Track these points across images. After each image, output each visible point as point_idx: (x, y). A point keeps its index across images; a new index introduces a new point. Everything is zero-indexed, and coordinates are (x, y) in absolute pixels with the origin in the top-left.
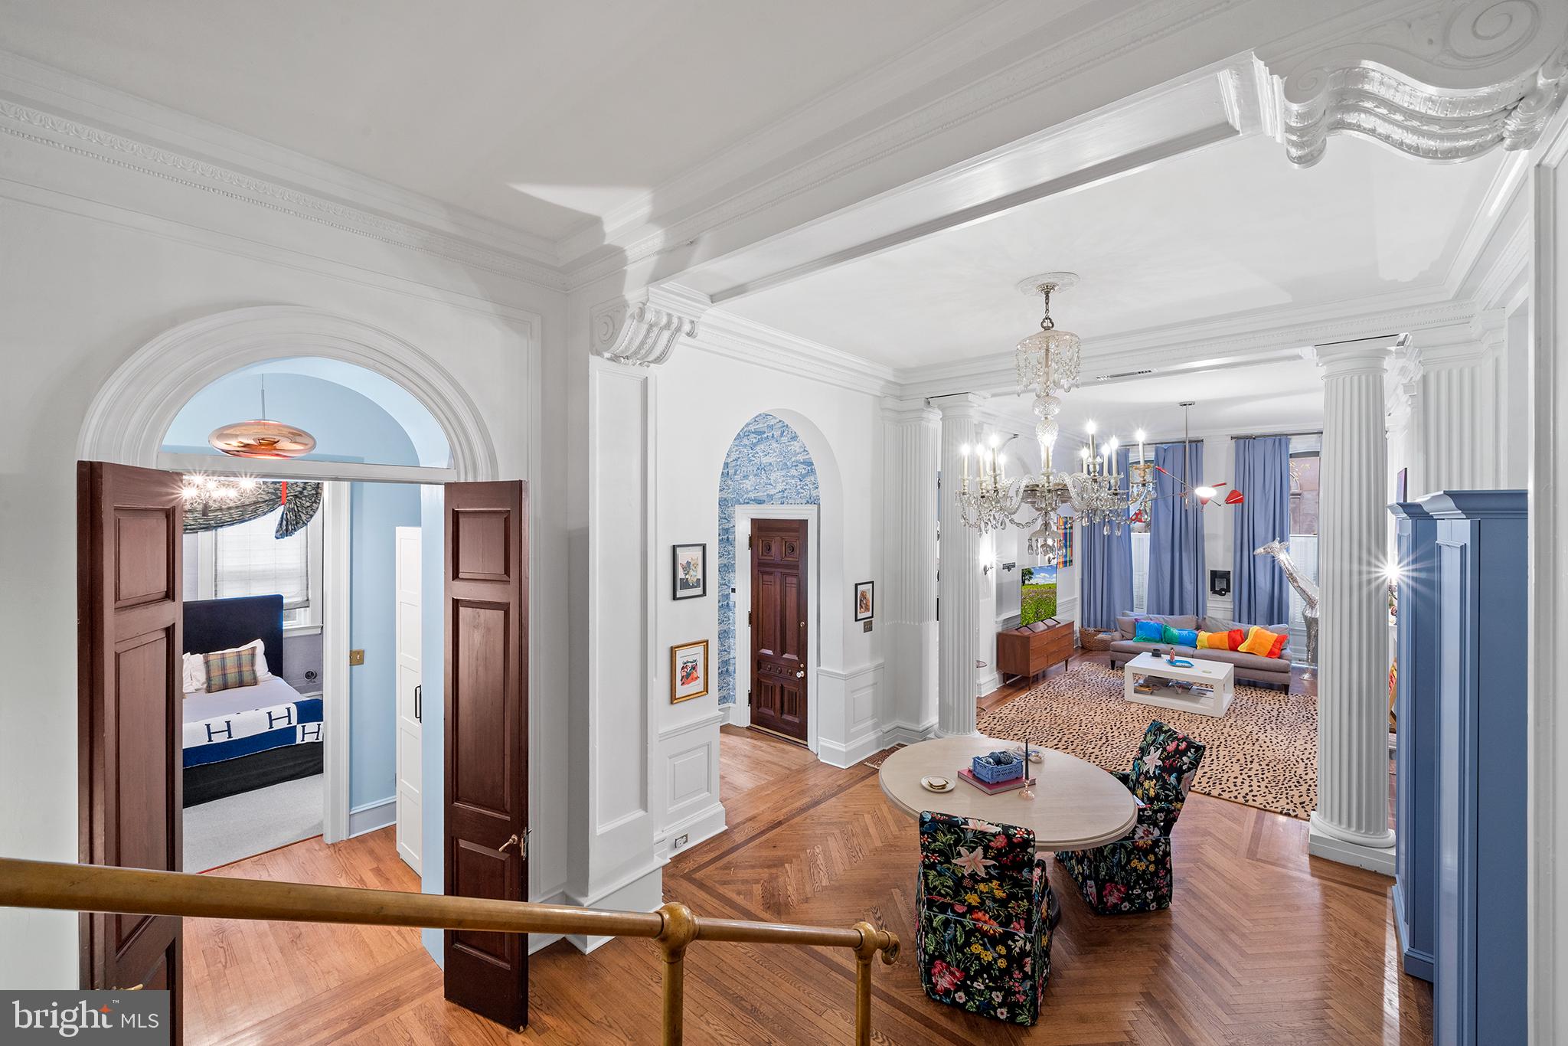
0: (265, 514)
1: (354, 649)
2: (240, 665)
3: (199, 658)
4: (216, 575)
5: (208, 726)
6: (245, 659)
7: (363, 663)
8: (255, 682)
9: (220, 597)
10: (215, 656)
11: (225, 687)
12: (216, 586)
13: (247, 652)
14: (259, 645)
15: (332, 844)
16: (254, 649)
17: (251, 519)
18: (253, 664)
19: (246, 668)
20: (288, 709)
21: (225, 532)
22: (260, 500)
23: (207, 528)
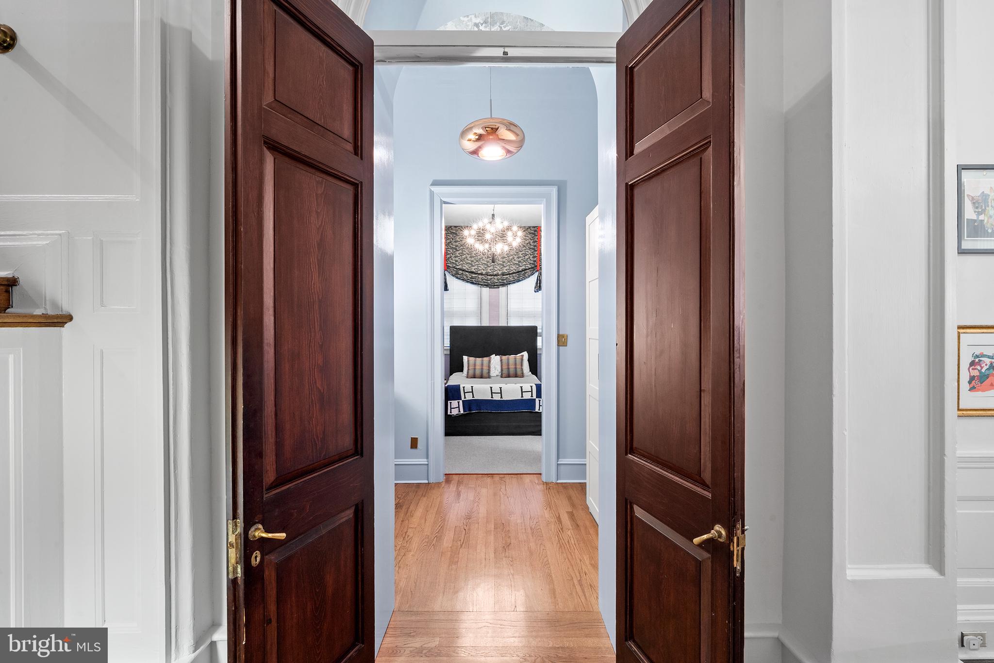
0: (529, 276)
1: (561, 333)
2: (516, 364)
3: (498, 357)
4: (507, 313)
5: (491, 388)
6: (518, 361)
7: (566, 346)
8: (522, 376)
9: (509, 325)
10: (504, 358)
11: (509, 376)
12: (507, 319)
13: (519, 358)
14: (525, 355)
15: (546, 482)
16: (523, 356)
17: (522, 280)
18: (522, 365)
19: (518, 366)
20: (531, 387)
21: (512, 287)
22: (527, 268)
23: (503, 285)
